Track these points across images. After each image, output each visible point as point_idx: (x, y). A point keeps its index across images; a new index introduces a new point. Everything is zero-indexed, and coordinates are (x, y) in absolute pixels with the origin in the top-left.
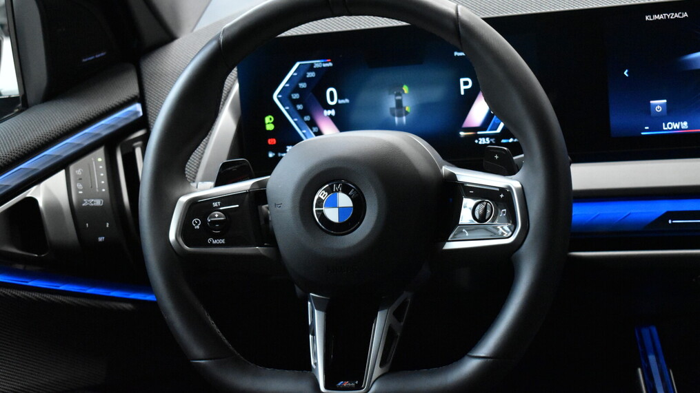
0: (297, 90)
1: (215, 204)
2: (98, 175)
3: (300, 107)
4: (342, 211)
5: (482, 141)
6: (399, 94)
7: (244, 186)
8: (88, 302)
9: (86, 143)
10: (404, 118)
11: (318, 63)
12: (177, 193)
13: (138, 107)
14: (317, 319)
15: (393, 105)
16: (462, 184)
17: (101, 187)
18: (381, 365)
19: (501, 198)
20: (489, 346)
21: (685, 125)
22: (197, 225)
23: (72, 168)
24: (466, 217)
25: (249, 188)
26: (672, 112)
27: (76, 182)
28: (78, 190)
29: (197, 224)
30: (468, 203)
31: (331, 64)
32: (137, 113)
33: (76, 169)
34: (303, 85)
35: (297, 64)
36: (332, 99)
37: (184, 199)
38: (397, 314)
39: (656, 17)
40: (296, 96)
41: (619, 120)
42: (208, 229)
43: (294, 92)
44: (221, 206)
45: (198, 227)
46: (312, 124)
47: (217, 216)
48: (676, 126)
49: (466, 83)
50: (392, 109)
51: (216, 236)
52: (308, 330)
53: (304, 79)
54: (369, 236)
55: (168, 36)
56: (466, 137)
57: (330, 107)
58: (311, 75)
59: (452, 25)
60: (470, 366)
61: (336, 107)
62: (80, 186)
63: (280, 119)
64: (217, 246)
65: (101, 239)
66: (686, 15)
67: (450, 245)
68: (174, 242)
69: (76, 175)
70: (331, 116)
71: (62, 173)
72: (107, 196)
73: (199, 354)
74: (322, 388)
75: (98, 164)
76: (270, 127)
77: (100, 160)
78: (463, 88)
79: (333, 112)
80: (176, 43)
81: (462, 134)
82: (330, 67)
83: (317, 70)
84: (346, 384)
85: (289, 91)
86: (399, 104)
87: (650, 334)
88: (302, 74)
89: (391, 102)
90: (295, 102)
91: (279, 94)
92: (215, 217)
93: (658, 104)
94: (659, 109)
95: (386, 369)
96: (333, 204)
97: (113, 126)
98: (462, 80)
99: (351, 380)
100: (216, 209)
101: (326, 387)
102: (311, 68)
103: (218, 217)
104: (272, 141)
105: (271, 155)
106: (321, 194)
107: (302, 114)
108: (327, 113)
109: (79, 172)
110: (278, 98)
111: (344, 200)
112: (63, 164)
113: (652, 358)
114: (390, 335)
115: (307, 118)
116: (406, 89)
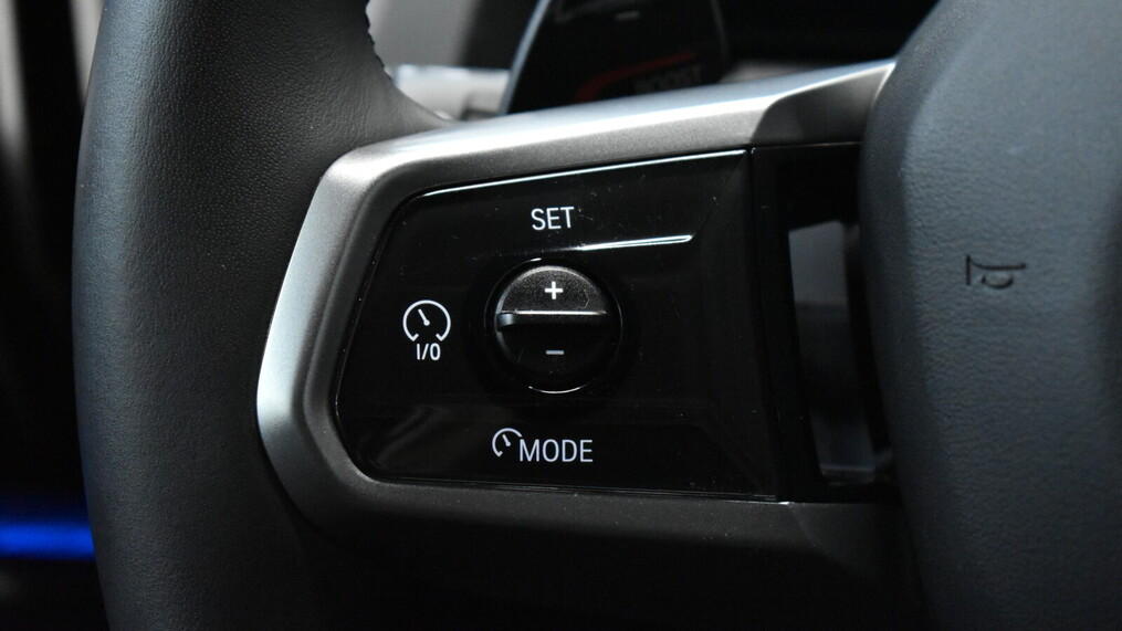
1: (545, 219)
22: (427, 336)
25: (747, 132)
29: (427, 331)
42: (494, 372)
44: (584, 231)
45: (433, 351)
47: (554, 290)
68: (282, 433)
92: (546, 301)
100: (552, 248)
103: (563, 301)
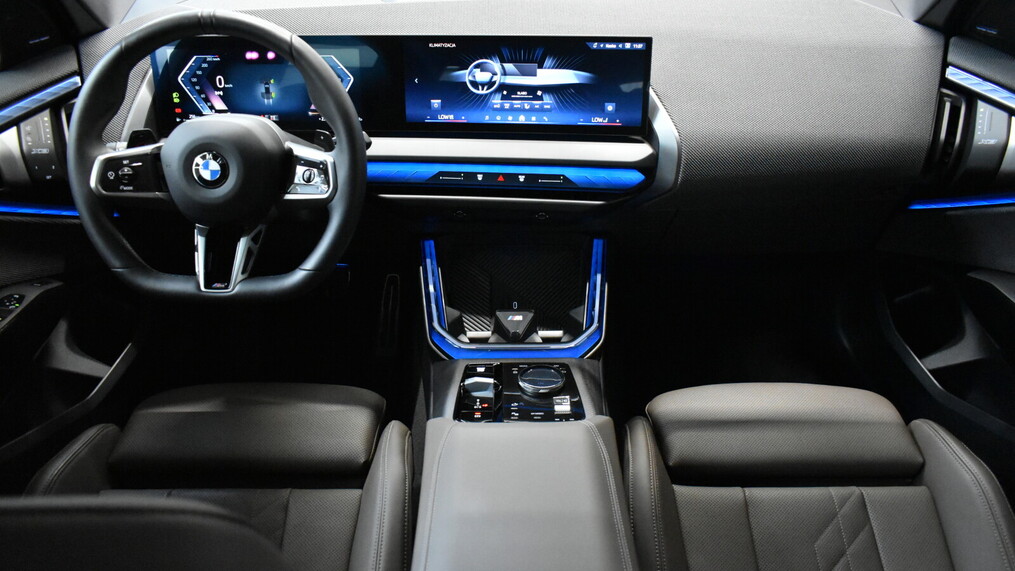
0: (195, 75)
1: (125, 162)
2: (45, 131)
3: (197, 88)
4: (213, 173)
6: (267, 84)
7: (147, 149)
8: (44, 220)
9: (34, 107)
10: (271, 101)
11: (209, 58)
12: (96, 153)
13: (77, 79)
14: (200, 241)
15: (264, 91)
16: (297, 157)
17: (47, 139)
18: (243, 273)
19: (322, 168)
20: (311, 263)
21: (452, 117)
23: (22, 125)
24: (298, 179)
26: (444, 108)
27: (26, 135)
28: (27, 142)
29: (111, 175)
30: (300, 170)
31: (218, 59)
32: (77, 83)
33: (26, 126)
34: (199, 73)
35: (195, 57)
36: (220, 84)
37: (101, 158)
38: (254, 240)
39: (436, 45)
40: (195, 80)
41: (412, 111)
42: (119, 180)
43: (194, 77)
44: (131, 163)
45: (112, 178)
46: (207, 100)
48: (446, 117)
50: (262, 93)
51: (126, 185)
52: (194, 248)
53: (200, 68)
54: (232, 189)
55: (100, 27)
56: (313, 116)
57: (219, 90)
58: (205, 65)
59: (287, 49)
60: (298, 276)
61: (223, 89)
62: (29, 139)
63: (183, 95)
64: (127, 191)
65: (48, 177)
66: (454, 45)
67: (288, 197)
68: (94, 187)
69: (26, 131)
70: (220, 95)
71: (14, 129)
72: (53, 146)
73: (116, 265)
74: (203, 288)
75: (44, 122)
76: (176, 100)
77: (46, 119)
79: (221, 93)
80: (107, 31)
81: (310, 113)
82: (218, 61)
83: (209, 63)
84: (219, 285)
85: (189, 77)
86: (267, 90)
87: (430, 246)
88: (198, 64)
89: (262, 89)
91: (182, 77)
92: (125, 171)
93: (436, 103)
94: (436, 106)
95: (245, 276)
96: (206, 166)
97: (55, 94)
99: (222, 283)
100: (126, 165)
101: (206, 287)
102: (205, 61)
103: (127, 171)
104: (178, 110)
105: (178, 120)
106: (198, 160)
107: (200, 92)
108: (217, 93)
109: (28, 128)
110: (181, 80)
111: (215, 166)
112: (16, 122)
113: (428, 261)
114: (249, 253)
115: (203, 96)
116: (272, 81)
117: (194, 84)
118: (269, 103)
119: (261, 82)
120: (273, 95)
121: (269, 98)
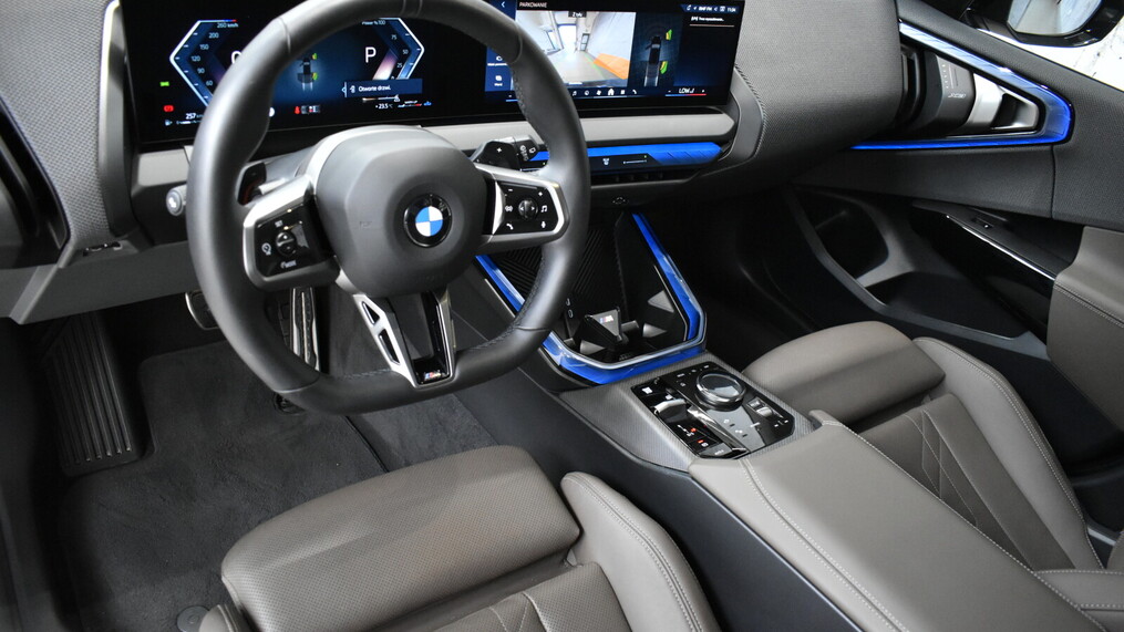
0: (197, 51)
1: (278, 224)
3: (201, 71)
5: (382, 106)
6: (307, 60)
10: (311, 84)
11: (222, 23)
22: (267, 250)
31: (236, 25)
34: (205, 47)
35: (198, 23)
40: (196, 59)
42: (280, 254)
43: (195, 54)
45: (269, 253)
49: (371, 52)
50: (299, 75)
51: (287, 259)
53: (206, 40)
56: (367, 103)
58: (214, 35)
63: (178, 84)
64: (291, 269)
68: (251, 275)
78: (367, 56)
81: (364, 99)
82: (235, 28)
83: (221, 31)
85: (189, 53)
86: (307, 71)
88: (203, 34)
89: (301, 70)
90: (196, 65)
91: (176, 56)
98: (367, 49)
100: (280, 230)
102: (214, 28)
104: (169, 108)
105: (168, 123)
107: (204, 78)
110: (176, 60)
115: (209, 83)
116: (314, 57)
117: (196, 66)
118: (308, 88)
119: (299, 59)
120: (315, 76)
121: (308, 82)
